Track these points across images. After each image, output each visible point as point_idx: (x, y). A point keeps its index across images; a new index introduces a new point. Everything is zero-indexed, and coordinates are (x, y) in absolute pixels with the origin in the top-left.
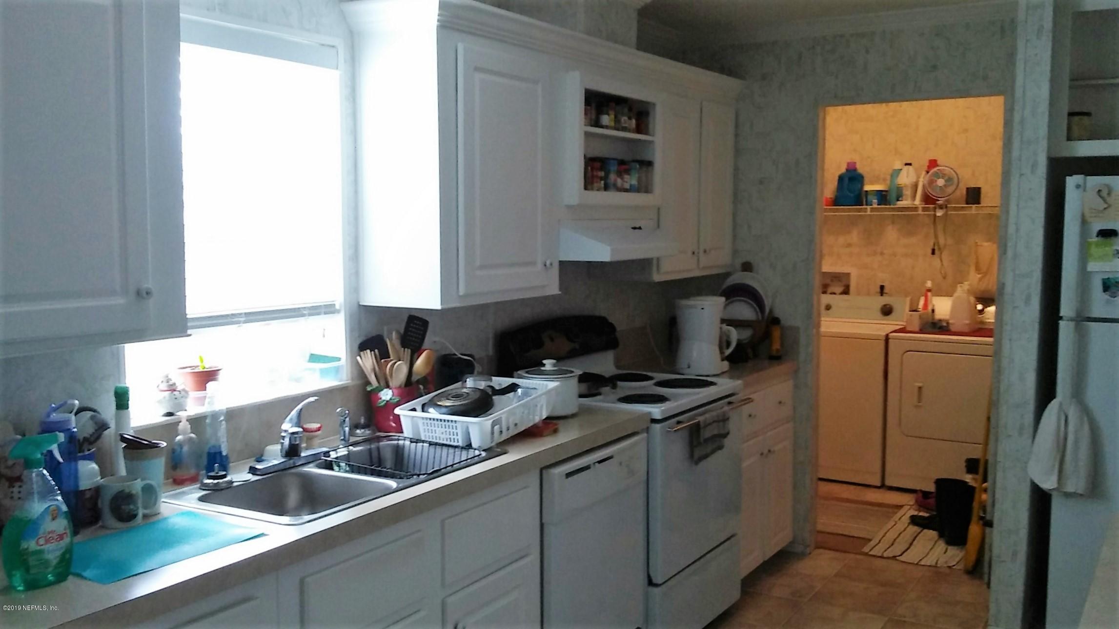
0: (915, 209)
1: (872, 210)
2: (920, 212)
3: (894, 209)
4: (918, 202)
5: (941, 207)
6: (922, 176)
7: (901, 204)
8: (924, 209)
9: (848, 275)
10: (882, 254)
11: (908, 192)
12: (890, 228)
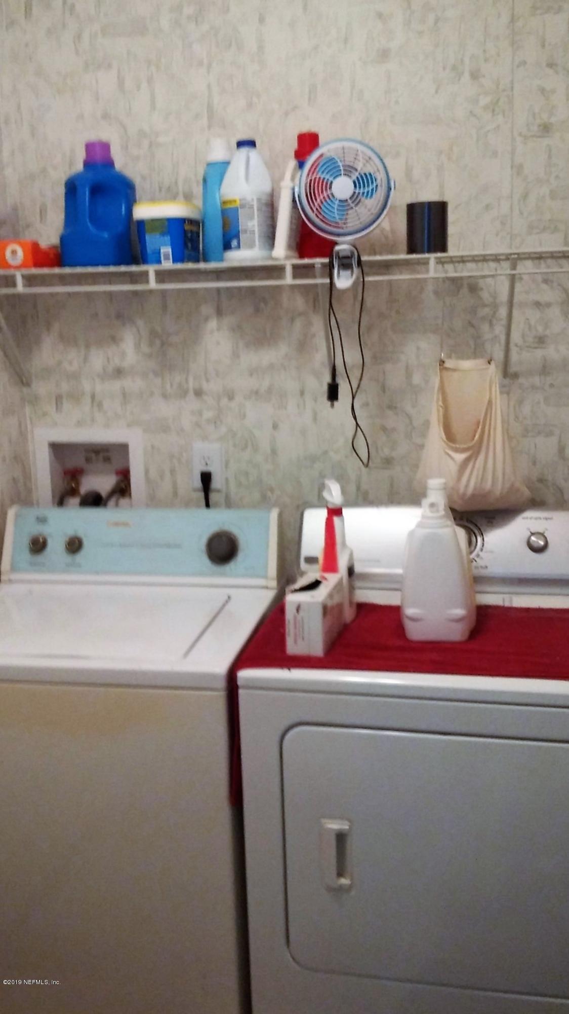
0: (275, 271)
1: (162, 276)
2: (289, 279)
3: (219, 274)
4: (281, 250)
5: (346, 263)
6: (288, 175)
7: (238, 257)
8: (299, 271)
9: (123, 448)
10: (199, 393)
11: (251, 224)
12: (213, 324)
